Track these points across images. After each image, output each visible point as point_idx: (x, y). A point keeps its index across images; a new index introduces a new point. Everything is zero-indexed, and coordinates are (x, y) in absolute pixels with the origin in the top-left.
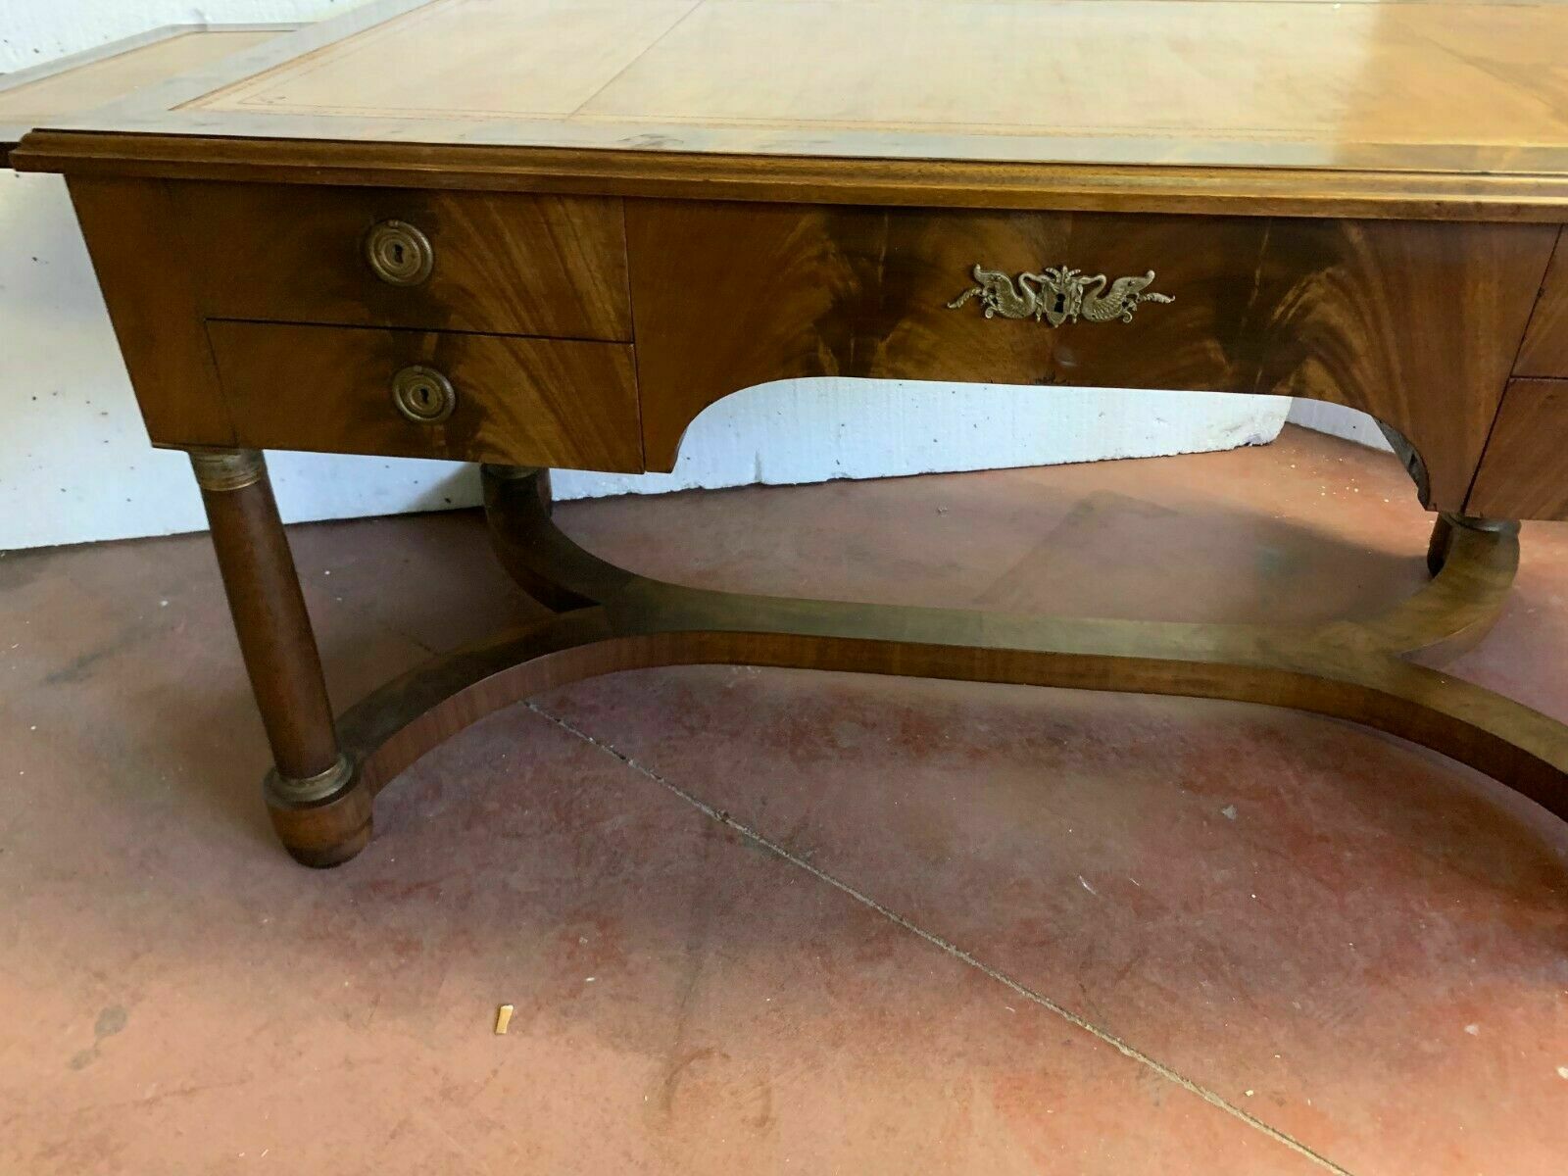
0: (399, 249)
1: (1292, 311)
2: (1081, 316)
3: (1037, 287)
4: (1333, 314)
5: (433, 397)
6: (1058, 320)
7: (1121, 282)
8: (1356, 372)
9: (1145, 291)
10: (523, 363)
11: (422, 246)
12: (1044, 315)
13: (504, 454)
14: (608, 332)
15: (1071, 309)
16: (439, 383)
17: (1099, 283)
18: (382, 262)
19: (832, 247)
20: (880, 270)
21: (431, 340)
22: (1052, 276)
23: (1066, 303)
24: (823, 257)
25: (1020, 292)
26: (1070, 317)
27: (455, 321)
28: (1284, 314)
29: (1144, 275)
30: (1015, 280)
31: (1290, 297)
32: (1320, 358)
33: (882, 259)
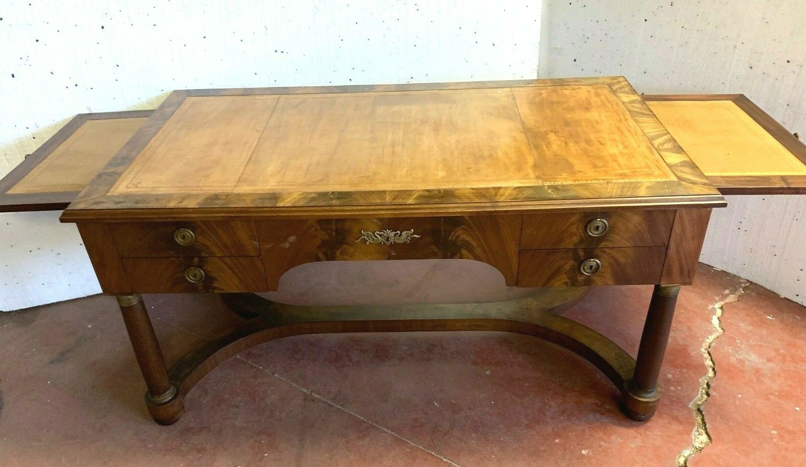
0: (184, 236)
1: (454, 238)
2: (394, 242)
3: (380, 235)
4: (465, 237)
5: (198, 276)
6: (388, 244)
7: (404, 233)
8: (476, 251)
9: (411, 235)
10: (226, 264)
11: (190, 234)
12: (384, 242)
13: (223, 290)
14: (252, 254)
15: (392, 240)
16: (200, 271)
17: (398, 233)
18: (179, 240)
19: (318, 227)
20: (334, 233)
21: (196, 260)
22: (384, 232)
23: (389, 239)
24: (316, 230)
25: (376, 237)
26: (391, 243)
27: (203, 254)
28: (452, 238)
29: (410, 230)
30: (374, 234)
31: (453, 234)
32: (465, 249)
33: (334, 230)
